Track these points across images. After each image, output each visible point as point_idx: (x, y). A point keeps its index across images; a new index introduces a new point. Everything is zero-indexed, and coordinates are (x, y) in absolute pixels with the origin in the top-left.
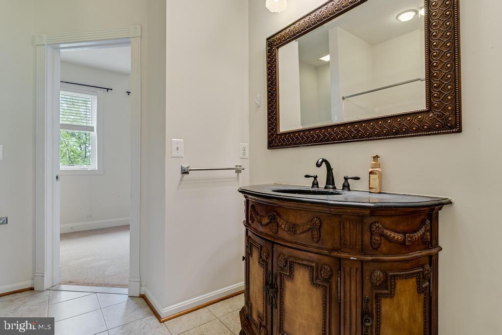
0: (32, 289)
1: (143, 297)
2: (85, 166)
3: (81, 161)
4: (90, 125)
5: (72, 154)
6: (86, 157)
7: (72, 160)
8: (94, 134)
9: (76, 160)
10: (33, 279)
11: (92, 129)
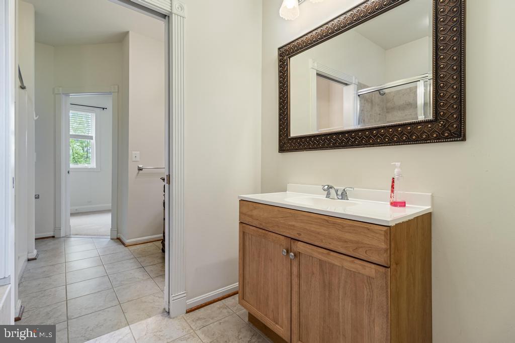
0: (53, 237)
1: (119, 239)
2: (86, 165)
3: (84, 161)
4: (90, 135)
5: (76, 155)
6: (87, 157)
7: (76, 160)
8: (93, 141)
9: (79, 160)
10: (54, 231)
11: (91, 138)
